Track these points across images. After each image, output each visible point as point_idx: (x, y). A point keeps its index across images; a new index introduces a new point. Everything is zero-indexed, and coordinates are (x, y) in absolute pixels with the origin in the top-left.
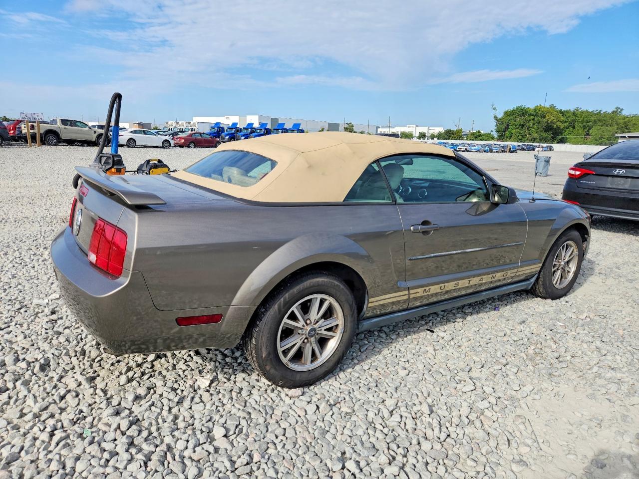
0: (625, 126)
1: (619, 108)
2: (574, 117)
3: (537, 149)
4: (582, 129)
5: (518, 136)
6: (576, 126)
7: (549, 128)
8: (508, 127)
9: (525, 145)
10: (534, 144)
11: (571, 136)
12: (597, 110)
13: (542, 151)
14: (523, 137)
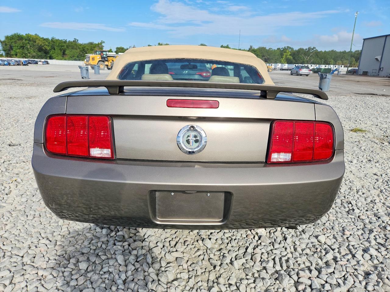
0: (83, 50)
1: (76, 39)
2: (53, 43)
3: (39, 63)
4: (60, 51)
5: (22, 54)
6: (56, 49)
7: (40, 49)
8: (11, 48)
9: (30, 60)
10: (36, 60)
11: (55, 55)
12: (64, 40)
13: (43, 64)
14: (26, 55)
